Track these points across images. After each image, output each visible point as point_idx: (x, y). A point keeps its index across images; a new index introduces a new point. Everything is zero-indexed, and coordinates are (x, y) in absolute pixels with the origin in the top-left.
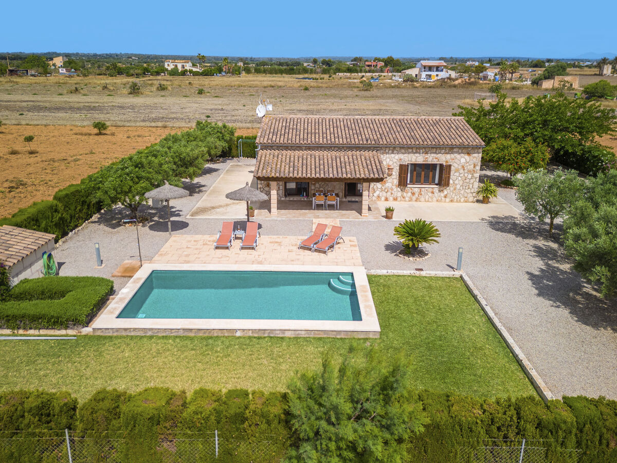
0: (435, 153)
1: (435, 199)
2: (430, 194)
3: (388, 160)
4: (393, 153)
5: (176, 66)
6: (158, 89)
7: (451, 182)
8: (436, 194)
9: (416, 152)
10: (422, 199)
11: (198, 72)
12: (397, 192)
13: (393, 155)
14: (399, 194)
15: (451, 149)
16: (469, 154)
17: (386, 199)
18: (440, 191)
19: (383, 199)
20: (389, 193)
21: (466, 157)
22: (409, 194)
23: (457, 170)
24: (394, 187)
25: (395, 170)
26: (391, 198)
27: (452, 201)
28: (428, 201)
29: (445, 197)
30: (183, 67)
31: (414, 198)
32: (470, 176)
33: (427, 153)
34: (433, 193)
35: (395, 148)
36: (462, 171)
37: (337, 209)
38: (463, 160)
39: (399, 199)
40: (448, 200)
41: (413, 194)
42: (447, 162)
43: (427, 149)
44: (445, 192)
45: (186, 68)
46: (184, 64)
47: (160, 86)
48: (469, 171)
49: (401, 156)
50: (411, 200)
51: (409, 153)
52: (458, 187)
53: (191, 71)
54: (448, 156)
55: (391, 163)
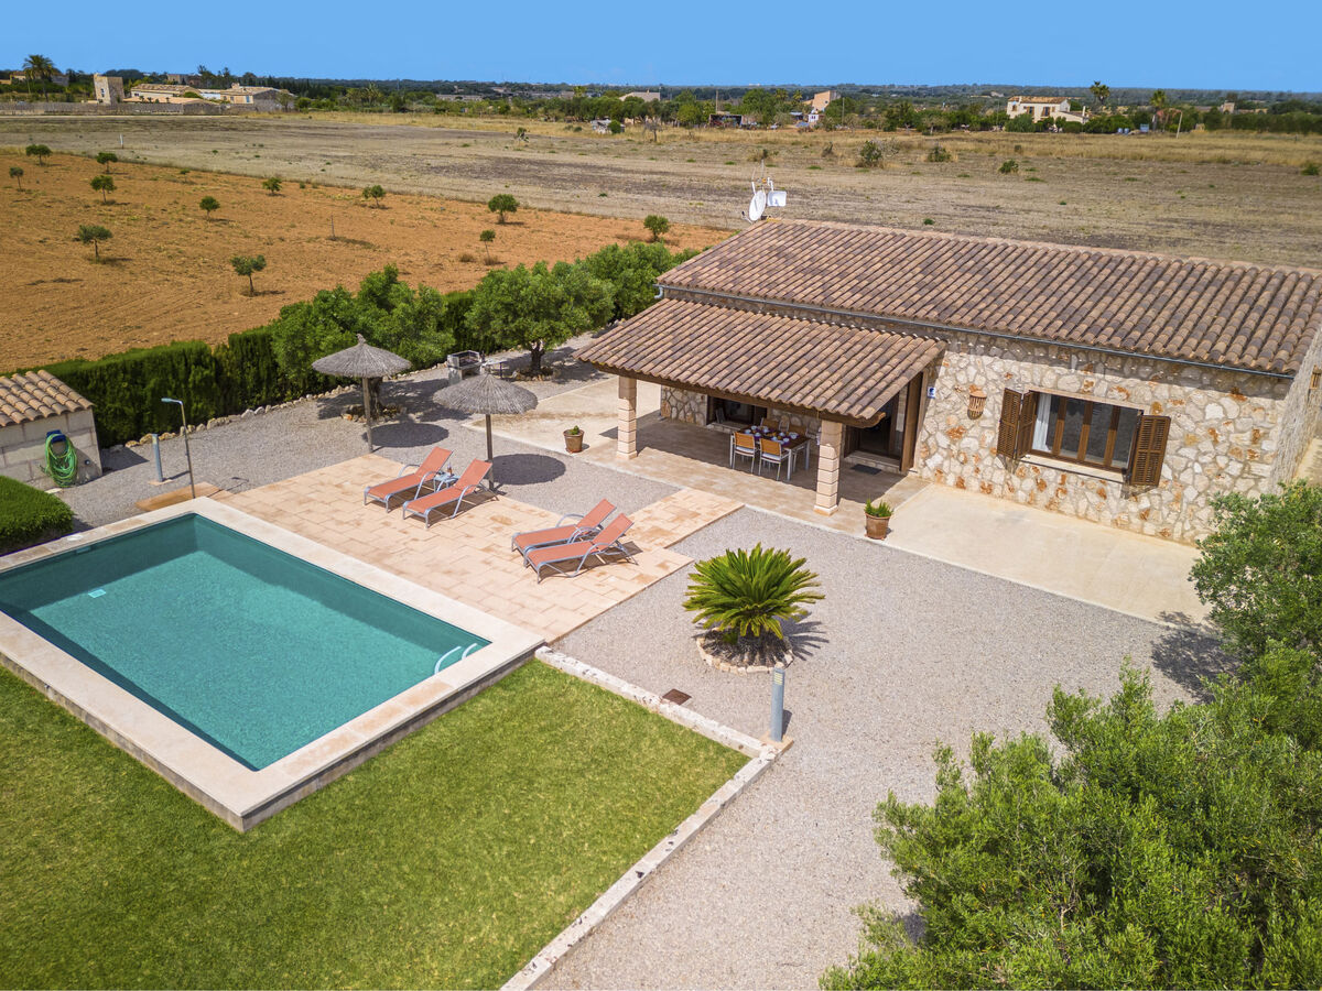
0: (1120, 372)
1: (1107, 515)
2: (1095, 499)
3: (972, 371)
4: (987, 352)
5: (1031, 110)
6: (930, 159)
7: (1166, 472)
8: (1112, 502)
9: (1059, 362)
10: (1068, 507)
11: (1079, 123)
12: (995, 471)
13: (986, 360)
14: (999, 476)
15: (1174, 368)
16: (1236, 393)
17: (961, 484)
18: (1126, 495)
19: (951, 480)
20: (969, 468)
21: (1228, 401)
22: (1029, 484)
23: (1190, 440)
24: (984, 453)
25: (989, 403)
26: (974, 484)
27: (1164, 534)
28: (1085, 517)
29: (1144, 515)
30: (1047, 111)
31: (1043, 498)
32: (1235, 468)
33: (1091, 368)
34: (1103, 494)
35: (994, 338)
36: (1207, 445)
37: (783, 479)
38: (1213, 412)
39: (997, 491)
40: (1149, 528)
41: (1042, 485)
42: (1156, 406)
43: (1093, 357)
44: (1145, 503)
45: (1052, 114)
46: (1050, 106)
47: (937, 152)
48: (1233, 452)
49: (1011, 365)
50: (1031, 502)
51: (1036, 360)
52: (1190, 493)
53: (1061, 122)
54: (1163, 391)
55: (980, 381)
